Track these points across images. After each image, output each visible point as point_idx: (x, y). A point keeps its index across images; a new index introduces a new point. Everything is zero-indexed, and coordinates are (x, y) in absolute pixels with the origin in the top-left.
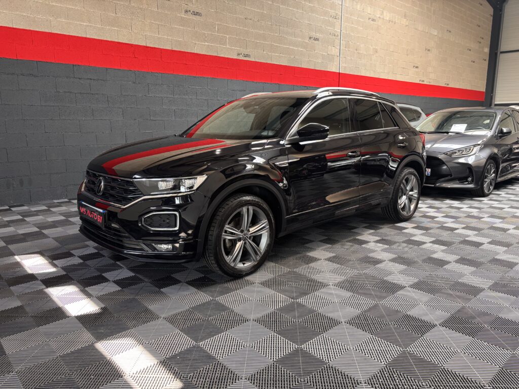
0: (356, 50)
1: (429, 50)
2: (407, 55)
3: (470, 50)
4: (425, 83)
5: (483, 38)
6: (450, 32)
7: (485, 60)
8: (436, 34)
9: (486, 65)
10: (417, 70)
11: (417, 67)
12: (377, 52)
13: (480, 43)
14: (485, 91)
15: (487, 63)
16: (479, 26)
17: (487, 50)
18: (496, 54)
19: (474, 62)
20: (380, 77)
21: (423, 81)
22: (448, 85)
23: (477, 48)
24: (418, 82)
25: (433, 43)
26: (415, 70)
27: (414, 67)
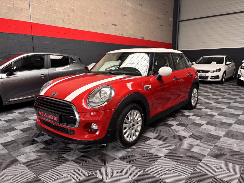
0: (50, 7)
1: (125, 15)
2: (106, 16)
3: (159, 18)
4: (124, 36)
5: (168, 12)
6: (142, 5)
7: (170, 25)
8: (130, 6)
9: (171, 28)
10: (116, 27)
11: (115, 25)
12: (74, 11)
13: (166, 15)
14: (171, 43)
15: (172, 27)
16: (164, 5)
17: (171, 19)
18: (176, 22)
19: (162, 26)
20: (80, 29)
21: (122, 35)
22: (144, 38)
23: (164, 18)
24: (118, 35)
25: (128, 10)
26: (114, 26)
27: (113, 24)
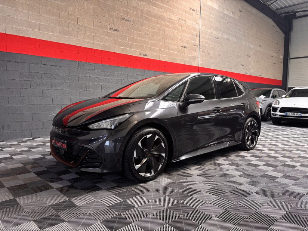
0: (209, 54)
1: (249, 56)
2: (237, 58)
3: (273, 57)
4: (248, 74)
6: (261, 46)
7: (281, 63)
8: (253, 47)
13: (278, 53)
14: (282, 80)
16: (277, 44)
17: (282, 57)
18: (287, 59)
19: (275, 64)
20: (222, 70)
22: (261, 76)
23: (276, 56)
24: (244, 74)
25: (251, 52)
26: (242, 66)
27: (241, 65)
